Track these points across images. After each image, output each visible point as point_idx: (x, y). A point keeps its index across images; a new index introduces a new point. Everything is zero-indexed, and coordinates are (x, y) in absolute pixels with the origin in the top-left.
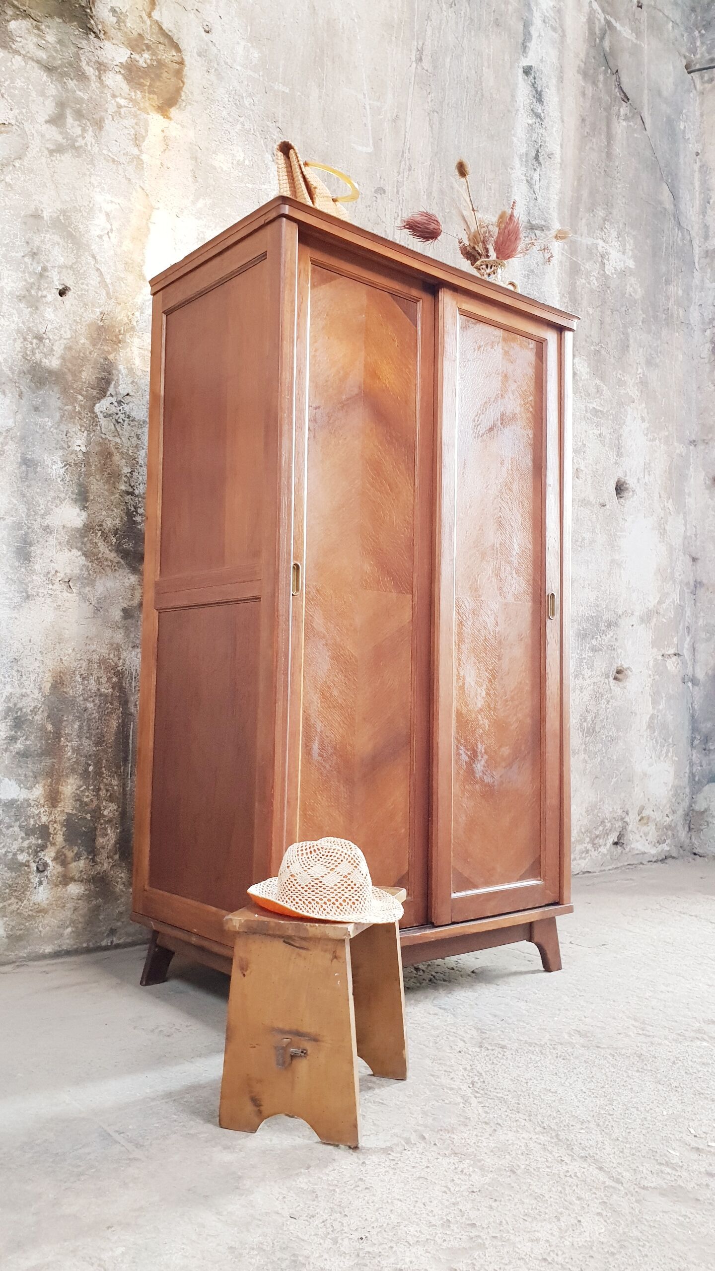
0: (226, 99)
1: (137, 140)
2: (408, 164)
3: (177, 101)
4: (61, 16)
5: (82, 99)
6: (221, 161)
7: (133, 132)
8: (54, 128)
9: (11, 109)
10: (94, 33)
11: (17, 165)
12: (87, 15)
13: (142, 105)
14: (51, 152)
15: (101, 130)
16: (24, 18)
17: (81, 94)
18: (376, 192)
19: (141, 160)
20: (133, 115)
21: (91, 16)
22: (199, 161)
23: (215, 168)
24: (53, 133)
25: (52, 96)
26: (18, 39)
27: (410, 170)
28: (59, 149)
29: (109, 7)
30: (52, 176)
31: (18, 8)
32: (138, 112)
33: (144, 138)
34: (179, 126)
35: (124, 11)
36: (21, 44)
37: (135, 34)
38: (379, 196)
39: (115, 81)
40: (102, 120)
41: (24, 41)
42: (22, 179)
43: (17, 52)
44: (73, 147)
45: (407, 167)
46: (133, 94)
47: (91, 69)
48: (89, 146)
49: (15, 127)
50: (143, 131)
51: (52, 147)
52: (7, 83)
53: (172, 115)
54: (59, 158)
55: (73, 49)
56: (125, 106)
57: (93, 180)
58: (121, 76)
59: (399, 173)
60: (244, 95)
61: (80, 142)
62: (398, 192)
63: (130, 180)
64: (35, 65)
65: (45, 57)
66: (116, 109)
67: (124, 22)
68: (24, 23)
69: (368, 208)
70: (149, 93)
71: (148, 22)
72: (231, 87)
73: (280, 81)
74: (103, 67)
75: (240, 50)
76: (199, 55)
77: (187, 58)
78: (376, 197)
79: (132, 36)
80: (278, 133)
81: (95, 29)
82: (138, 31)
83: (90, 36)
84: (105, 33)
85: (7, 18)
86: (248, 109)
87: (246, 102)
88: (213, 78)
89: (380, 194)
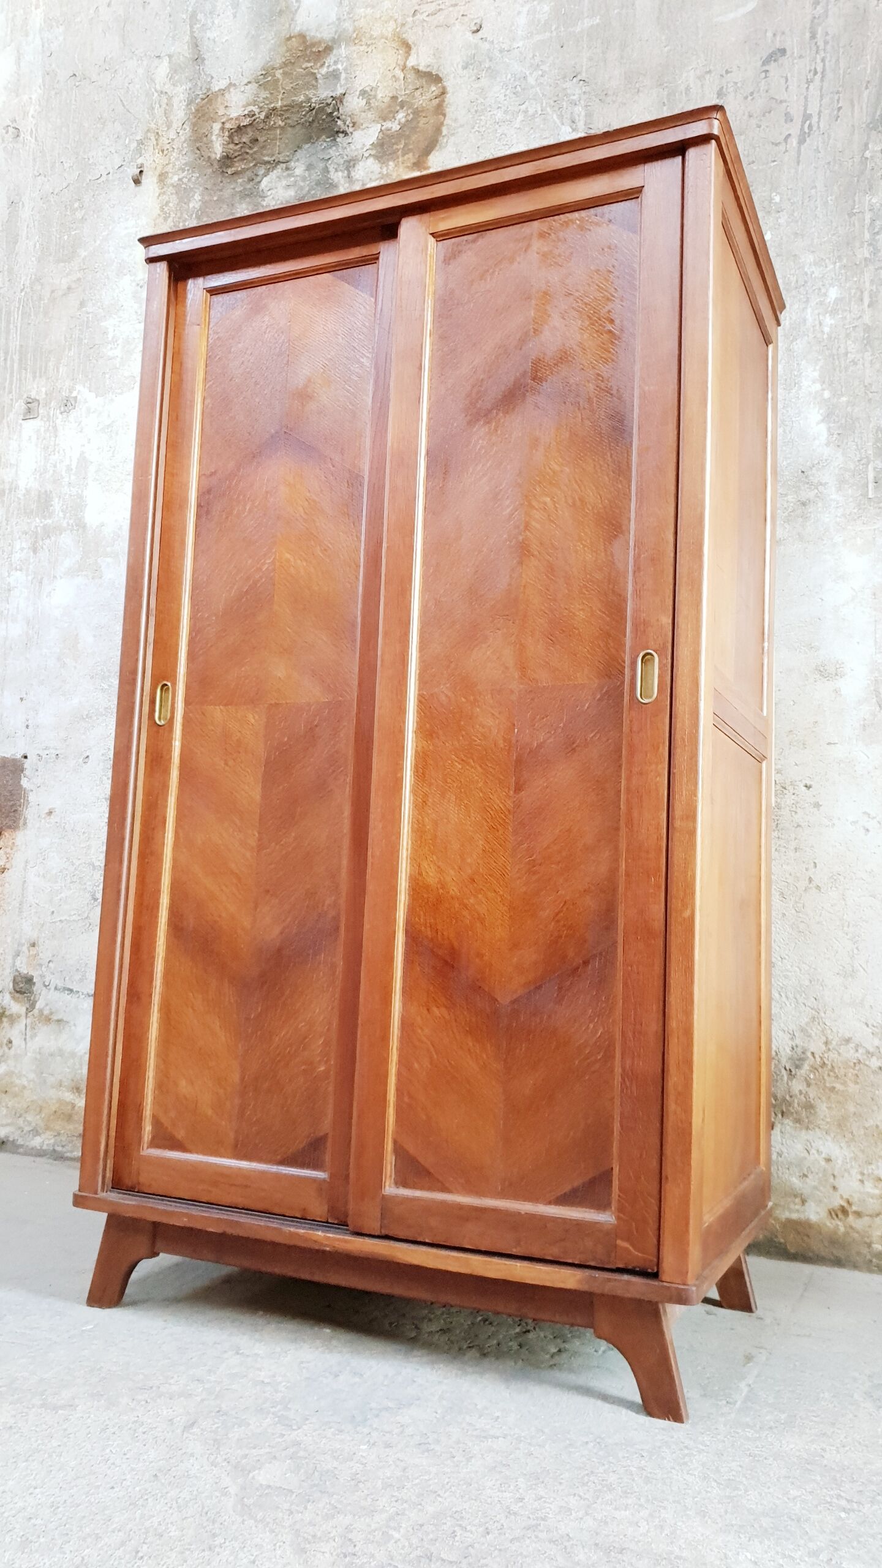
0: (502, 97)
3: (437, 141)
4: (309, 139)
10: (343, 132)
12: (334, 120)
16: (274, 168)
18: (764, 64)
21: (338, 118)
26: (269, 193)
29: (358, 93)
31: (269, 162)
35: (374, 85)
36: (271, 197)
37: (387, 100)
38: (772, 67)
39: (367, 168)
41: (273, 192)
46: (385, 169)
53: (430, 163)
55: (322, 165)
58: (372, 159)
60: (528, 73)
67: (375, 97)
68: (274, 174)
69: (750, 98)
70: (403, 155)
71: (402, 76)
72: (509, 76)
73: (586, 15)
74: (352, 164)
75: (522, 20)
76: (465, 68)
77: (449, 84)
78: (767, 71)
79: (383, 106)
80: (581, 88)
81: (343, 127)
82: (391, 95)
83: (338, 140)
84: (354, 124)
85: (259, 179)
86: (532, 87)
87: (531, 80)
88: (484, 82)
89: (775, 61)
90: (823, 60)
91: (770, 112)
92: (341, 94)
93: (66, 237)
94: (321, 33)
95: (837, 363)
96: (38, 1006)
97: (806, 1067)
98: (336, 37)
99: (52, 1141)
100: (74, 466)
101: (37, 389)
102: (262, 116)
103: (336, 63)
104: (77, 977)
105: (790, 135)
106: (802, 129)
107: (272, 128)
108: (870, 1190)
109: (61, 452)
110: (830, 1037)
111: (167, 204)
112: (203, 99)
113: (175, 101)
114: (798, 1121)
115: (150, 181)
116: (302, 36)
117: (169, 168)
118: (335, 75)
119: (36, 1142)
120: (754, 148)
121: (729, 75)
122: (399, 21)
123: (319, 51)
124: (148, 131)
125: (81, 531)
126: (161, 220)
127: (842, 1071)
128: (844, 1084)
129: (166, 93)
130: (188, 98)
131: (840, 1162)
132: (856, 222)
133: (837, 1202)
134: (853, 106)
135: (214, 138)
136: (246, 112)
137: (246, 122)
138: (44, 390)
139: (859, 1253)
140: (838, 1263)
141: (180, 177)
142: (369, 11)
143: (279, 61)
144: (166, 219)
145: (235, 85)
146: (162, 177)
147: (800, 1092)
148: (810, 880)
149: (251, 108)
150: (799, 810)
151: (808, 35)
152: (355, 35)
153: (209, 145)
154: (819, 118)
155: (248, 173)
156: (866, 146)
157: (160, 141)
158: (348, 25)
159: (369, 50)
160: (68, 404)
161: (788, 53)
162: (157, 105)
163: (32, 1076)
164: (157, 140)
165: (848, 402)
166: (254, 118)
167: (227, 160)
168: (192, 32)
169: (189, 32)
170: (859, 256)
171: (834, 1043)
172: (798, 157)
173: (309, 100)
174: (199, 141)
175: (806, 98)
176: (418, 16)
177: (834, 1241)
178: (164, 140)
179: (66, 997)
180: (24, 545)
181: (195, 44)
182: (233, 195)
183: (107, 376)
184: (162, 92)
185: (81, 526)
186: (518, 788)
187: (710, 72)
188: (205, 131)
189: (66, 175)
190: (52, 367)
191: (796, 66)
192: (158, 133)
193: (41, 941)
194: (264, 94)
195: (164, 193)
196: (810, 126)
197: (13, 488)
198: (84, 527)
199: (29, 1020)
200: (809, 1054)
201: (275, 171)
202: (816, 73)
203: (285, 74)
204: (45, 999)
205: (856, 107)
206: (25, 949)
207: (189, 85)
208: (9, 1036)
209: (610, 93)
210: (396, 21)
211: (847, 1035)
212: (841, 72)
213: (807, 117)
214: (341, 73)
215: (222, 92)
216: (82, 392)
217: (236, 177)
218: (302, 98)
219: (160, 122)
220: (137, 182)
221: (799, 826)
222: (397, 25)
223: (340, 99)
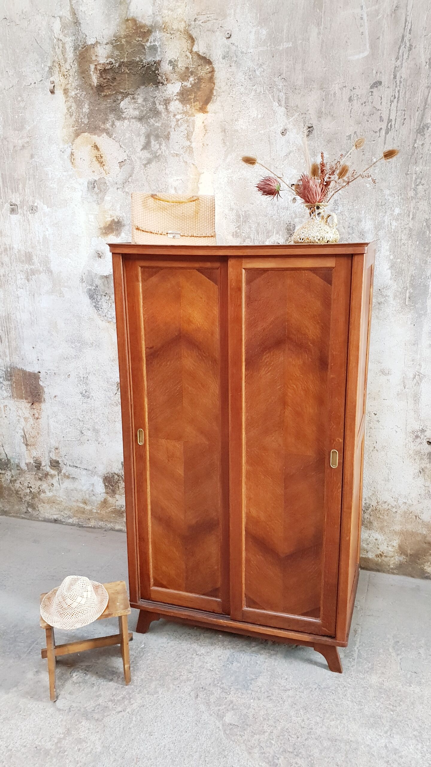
0: (243, 79)
1: (188, 137)
2: (408, 45)
3: (211, 98)
4: (144, 84)
5: (158, 127)
6: (242, 124)
7: (186, 132)
8: (145, 151)
9: (125, 152)
10: (161, 83)
11: (130, 180)
12: (156, 75)
13: (190, 112)
14: (145, 165)
15: (169, 140)
16: (126, 97)
17: (157, 124)
19: (191, 147)
20: (186, 121)
21: (158, 74)
22: (226, 131)
23: (237, 131)
24: (146, 155)
25: (143, 133)
26: (125, 111)
27: (410, 49)
28: (149, 162)
29: (168, 62)
30: (146, 179)
31: (123, 93)
32: (189, 118)
33: (192, 133)
34: (213, 115)
35: (176, 59)
36: (126, 113)
37: (183, 69)
38: (375, 90)
39: (175, 106)
40: (169, 133)
41: (128, 110)
42: (133, 187)
43: (125, 118)
44: (156, 157)
45: (407, 49)
46: (185, 108)
47: (162, 106)
48: (164, 153)
49: (128, 160)
50: (192, 128)
51: (145, 162)
52: (122, 138)
53: (208, 110)
54: (149, 167)
55: (152, 100)
56: (181, 119)
57: (167, 172)
58: (178, 101)
59: (397, 58)
60: (256, 68)
61: (159, 152)
62: (395, 77)
63: (186, 162)
64: (134, 120)
65: (138, 113)
66: (176, 123)
67: (177, 66)
68: (127, 100)
69: (364, 105)
70: (194, 102)
71: (191, 57)
72: (246, 69)
73: (285, 41)
74: (168, 102)
75: (252, 37)
76: (224, 58)
77: (216, 66)
78: (372, 92)
79: (182, 72)
80: (283, 83)
81: (162, 81)
82: (185, 66)
83: (159, 87)
84: (167, 80)
85: (119, 102)
86: (259, 77)
87: (258, 73)
88: (234, 68)
89: (376, 87)
90: (399, 92)
91: (373, 114)
92: (159, 60)
93: (17, 116)
94: (144, 20)
95: (397, 244)
96: (63, 471)
97: (370, 510)
98: (153, 25)
99: (77, 521)
100: (41, 241)
101: (16, 199)
102: (117, 65)
103: (154, 41)
104: (79, 462)
105: (381, 129)
106: (387, 126)
107: (122, 73)
108: (390, 549)
109: (33, 233)
110: (379, 501)
111: (71, 107)
112: (83, 48)
113: (67, 46)
114: (366, 527)
115: (59, 92)
116: (134, 20)
117: (69, 86)
118: (154, 48)
119: (71, 521)
120: (365, 132)
121: (354, 90)
122: (187, 22)
123: (144, 32)
124: (54, 62)
125: (50, 274)
126: (68, 116)
127: (383, 512)
128: (383, 516)
129: (61, 40)
130: (74, 45)
131: (380, 540)
132: (409, 178)
133: (379, 552)
134: (411, 119)
135: (92, 73)
136: (108, 62)
137: (109, 67)
138: (19, 199)
139: (385, 568)
140: (378, 571)
141: (76, 93)
142: (170, 12)
143: (123, 33)
144: (71, 116)
145: (99, 43)
146: (66, 91)
147: (368, 518)
148: (374, 448)
149: (110, 60)
150: (371, 422)
151: (392, 76)
152: (163, 26)
153: (89, 76)
154: (395, 122)
155: (112, 97)
156: (415, 140)
157: (62, 70)
158: (158, 18)
159: (172, 37)
160: (33, 209)
161: (383, 83)
162: (57, 47)
163: (65, 497)
164: (59, 68)
165: (400, 262)
166: (112, 65)
167: (100, 88)
168: (71, 5)
169: (69, 4)
170: (409, 195)
171: (380, 503)
172: (385, 140)
173: (141, 61)
174: (83, 73)
175: (390, 110)
176: (197, 22)
177: (377, 564)
178: (63, 69)
179: (74, 469)
180: (22, 277)
181: (74, 13)
182: (106, 108)
183: (52, 198)
184: (58, 39)
185: (49, 271)
186: (286, 488)
187: (345, 87)
188: (86, 68)
189: (10, 79)
190: (21, 188)
191: (386, 92)
192: (59, 64)
193: (60, 447)
194: (117, 53)
195: (68, 101)
196: (391, 125)
197: (11, 248)
198: (51, 272)
199: (60, 477)
200: (371, 506)
201: (127, 99)
202: (395, 98)
203: (126, 41)
204: (65, 470)
205: (412, 120)
206: (53, 450)
207: (74, 38)
208: (52, 482)
209: (297, 87)
210: (185, 22)
211: (385, 501)
212: (407, 99)
213: (390, 121)
214: (158, 48)
215: (93, 46)
216: (38, 203)
217: (106, 98)
218: (138, 59)
219: (60, 58)
220: (52, 92)
221: (371, 428)
222: (186, 25)
223: (158, 63)
